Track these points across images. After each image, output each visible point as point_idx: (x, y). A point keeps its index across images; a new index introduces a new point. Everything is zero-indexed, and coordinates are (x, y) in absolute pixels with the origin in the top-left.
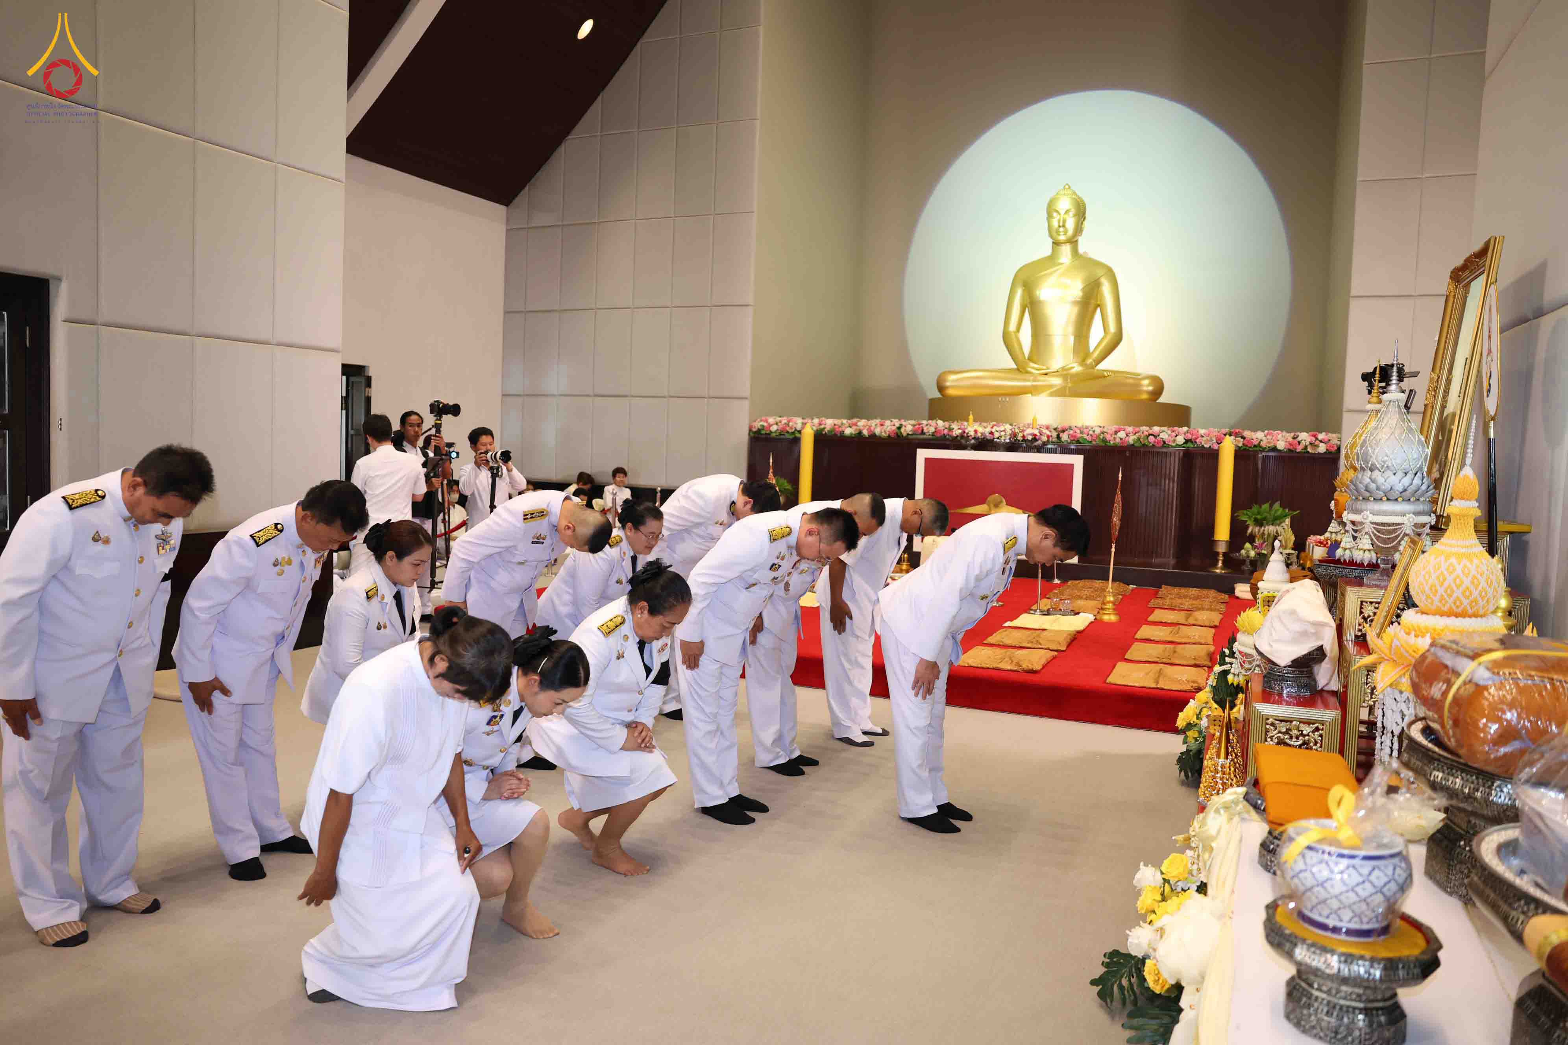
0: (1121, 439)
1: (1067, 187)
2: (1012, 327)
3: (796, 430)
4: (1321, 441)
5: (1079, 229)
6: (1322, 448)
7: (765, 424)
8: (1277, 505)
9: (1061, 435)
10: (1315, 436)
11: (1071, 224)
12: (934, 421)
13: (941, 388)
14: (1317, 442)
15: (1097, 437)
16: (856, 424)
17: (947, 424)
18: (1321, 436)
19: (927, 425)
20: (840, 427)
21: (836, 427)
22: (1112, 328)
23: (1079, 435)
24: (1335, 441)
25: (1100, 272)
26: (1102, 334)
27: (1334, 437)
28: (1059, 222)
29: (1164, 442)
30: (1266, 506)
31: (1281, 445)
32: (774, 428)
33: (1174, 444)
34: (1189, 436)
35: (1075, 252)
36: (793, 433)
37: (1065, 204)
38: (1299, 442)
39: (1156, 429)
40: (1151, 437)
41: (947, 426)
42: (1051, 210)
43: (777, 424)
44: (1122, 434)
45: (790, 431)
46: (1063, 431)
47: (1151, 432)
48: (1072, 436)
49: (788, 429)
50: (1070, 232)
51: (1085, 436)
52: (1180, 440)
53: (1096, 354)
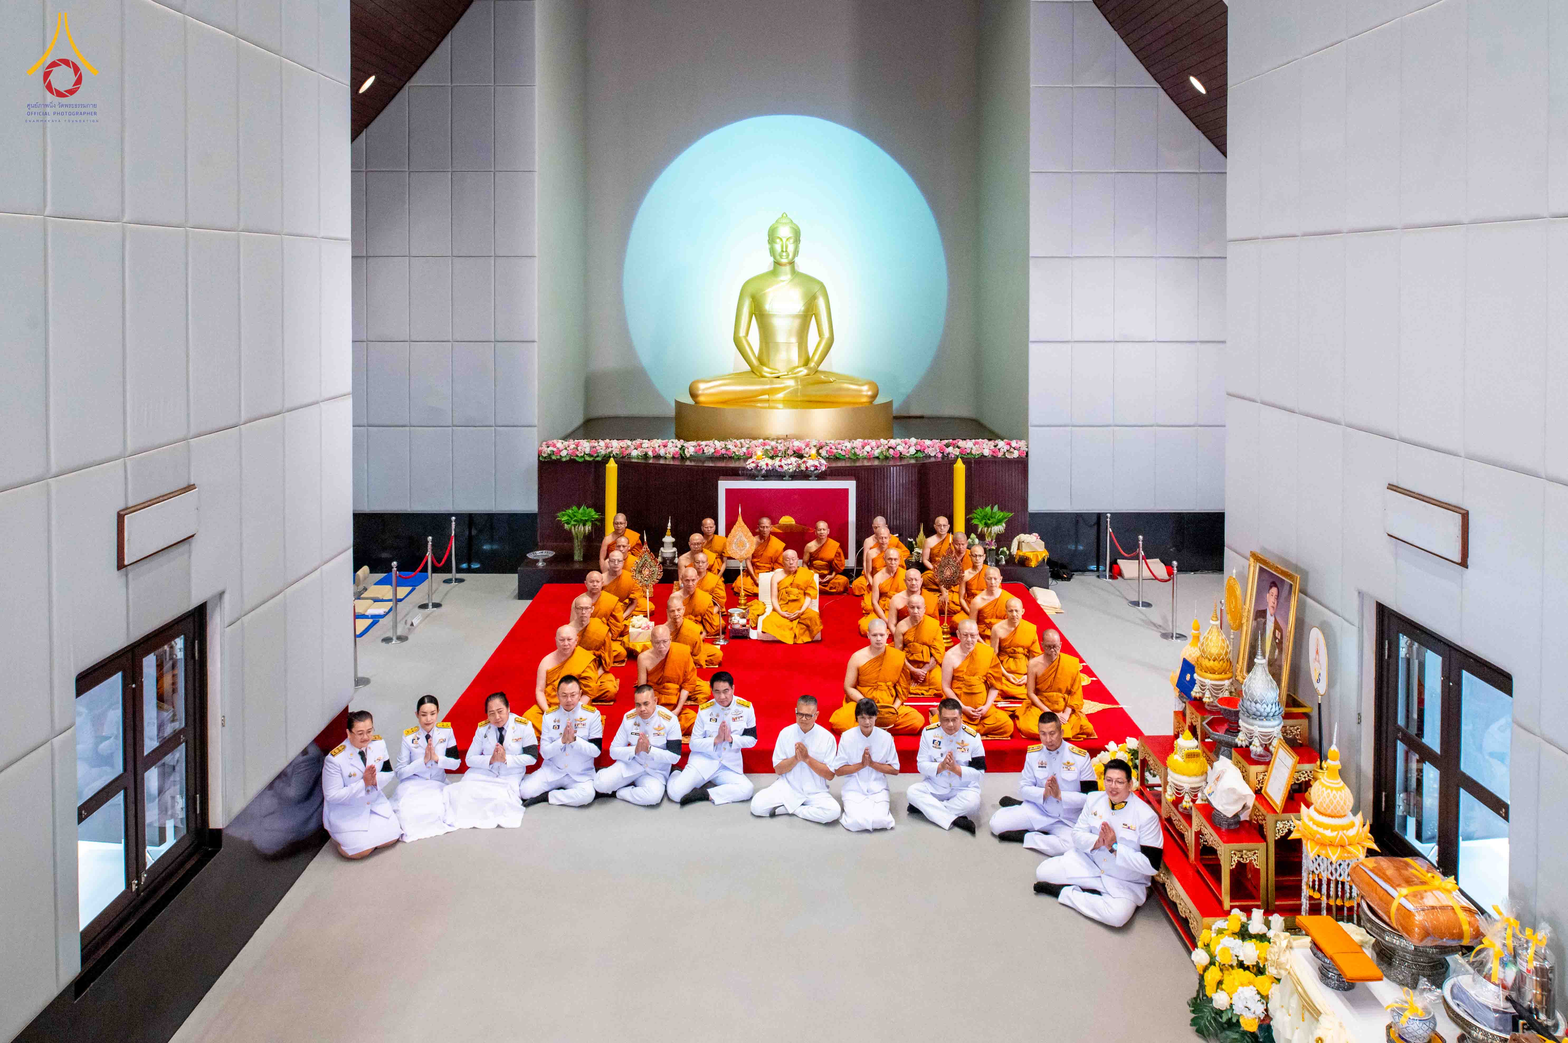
0: (868, 453)
1: (784, 215)
2: (742, 333)
3: (585, 454)
4: (1014, 449)
5: (796, 253)
6: (1016, 454)
7: (555, 449)
8: (996, 508)
9: (820, 451)
10: (1009, 444)
11: (791, 248)
12: (711, 442)
13: (693, 395)
14: (1012, 450)
15: (850, 452)
16: (640, 446)
17: (722, 444)
18: (1014, 444)
19: (706, 446)
20: (626, 449)
21: (624, 449)
22: (826, 334)
23: (835, 451)
24: (1024, 448)
25: (816, 288)
26: (818, 339)
27: (1022, 444)
28: (782, 247)
29: (901, 454)
30: (988, 509)
31: (986, 452)
32: (564, 453)
33: (908, 455)
34: (919, 448)
35: (794, 272)
36: (582, 457)
37: (785, 232)
38: (999, 449)
39: (893, 442)
40: (891, 450)
41: (724, 446)
42: (772, 237)
43: (566, 449)
44: (868, 448)
45: (580, 455)
46: (821, 448)
47: (889, 445)
48: (830, 452)
49: (578, 453)
50: (791, 257)
51: (839, 451)
52: (912, 451)
53: (816, 358)
